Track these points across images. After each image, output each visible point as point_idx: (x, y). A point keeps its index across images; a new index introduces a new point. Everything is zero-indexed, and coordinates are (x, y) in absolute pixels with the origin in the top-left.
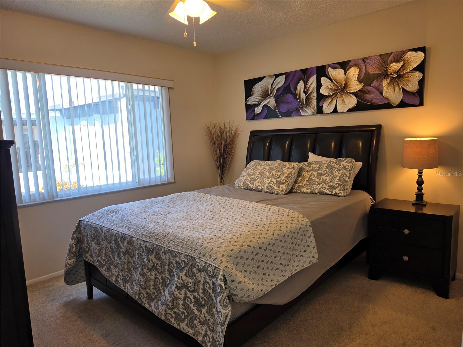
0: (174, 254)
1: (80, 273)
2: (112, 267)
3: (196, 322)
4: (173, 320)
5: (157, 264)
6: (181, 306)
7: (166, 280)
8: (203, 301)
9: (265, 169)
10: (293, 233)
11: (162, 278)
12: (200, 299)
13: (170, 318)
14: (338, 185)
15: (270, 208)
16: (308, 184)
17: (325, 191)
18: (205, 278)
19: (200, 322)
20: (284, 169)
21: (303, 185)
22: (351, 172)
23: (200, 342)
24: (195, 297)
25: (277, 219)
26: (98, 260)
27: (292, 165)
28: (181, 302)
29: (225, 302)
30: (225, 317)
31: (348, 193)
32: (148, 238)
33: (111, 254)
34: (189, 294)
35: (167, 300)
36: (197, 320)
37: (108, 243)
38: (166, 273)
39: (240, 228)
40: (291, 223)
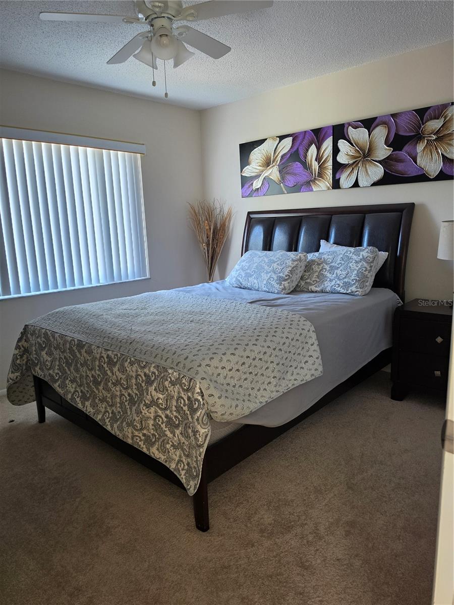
0: (143, 365)
1: (28, 390)
2: (67, 382)
3: (168, 446)
4: (141, 443)
5: (121, 379)
6: (151, 427)
7: (134, 396)
8: (176, 420)
9: (263, 262)
10: (290, 339)
11: (129, 395)
12: (173, 418)
13: (138, 441)
14: (355, 281)
15: (265, 310)
16: (318, 280)
17: (339, 289)
18: (179, 393)
19: (173, 445)
20: (287, 261)
21: (312, 282)
22: (372, 264)
23: (173, 470)
24: (167, 416)
25: (272, 322)
26: (50, 374)
27: (298, 256)
28: (151, 422)
29: (204, 419)
30: (204, 437)
31: (367, 292)
32: (110, 345)
33: (66, 366)
34: (160, 412)
35: (134, 420)
36: (169, 444)
37: (62, 352)
38: (134, 388)
39: (224, 333)
40: (289, 328)
